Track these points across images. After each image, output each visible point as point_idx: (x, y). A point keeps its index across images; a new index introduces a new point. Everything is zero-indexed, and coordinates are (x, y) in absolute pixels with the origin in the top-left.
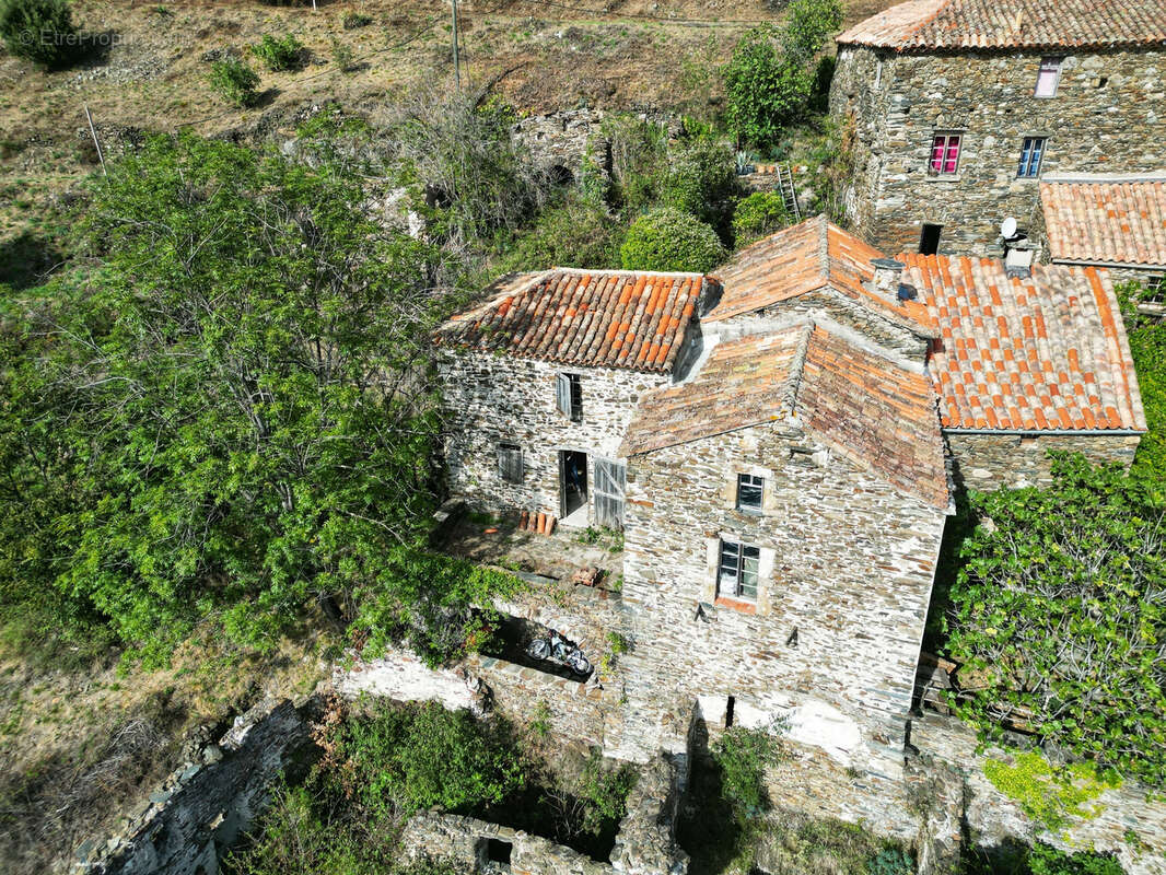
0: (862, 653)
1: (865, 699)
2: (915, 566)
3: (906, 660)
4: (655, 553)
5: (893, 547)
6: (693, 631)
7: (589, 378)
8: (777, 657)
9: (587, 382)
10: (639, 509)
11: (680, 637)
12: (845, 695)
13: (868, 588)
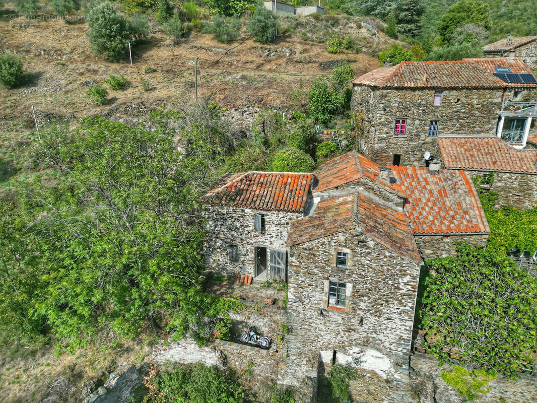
0: (390, 326)
1: (392, 347)
2: (409, 287)
3: (407, 328)
4: (302, 288)
5: (400, 280)
6: (318, 322)
7: (268, 215)
8: (354, 331)
9: (268, 217)
10: (295, 268)
11: (312, 325)
12: (383, 346)
13: (391, 298)
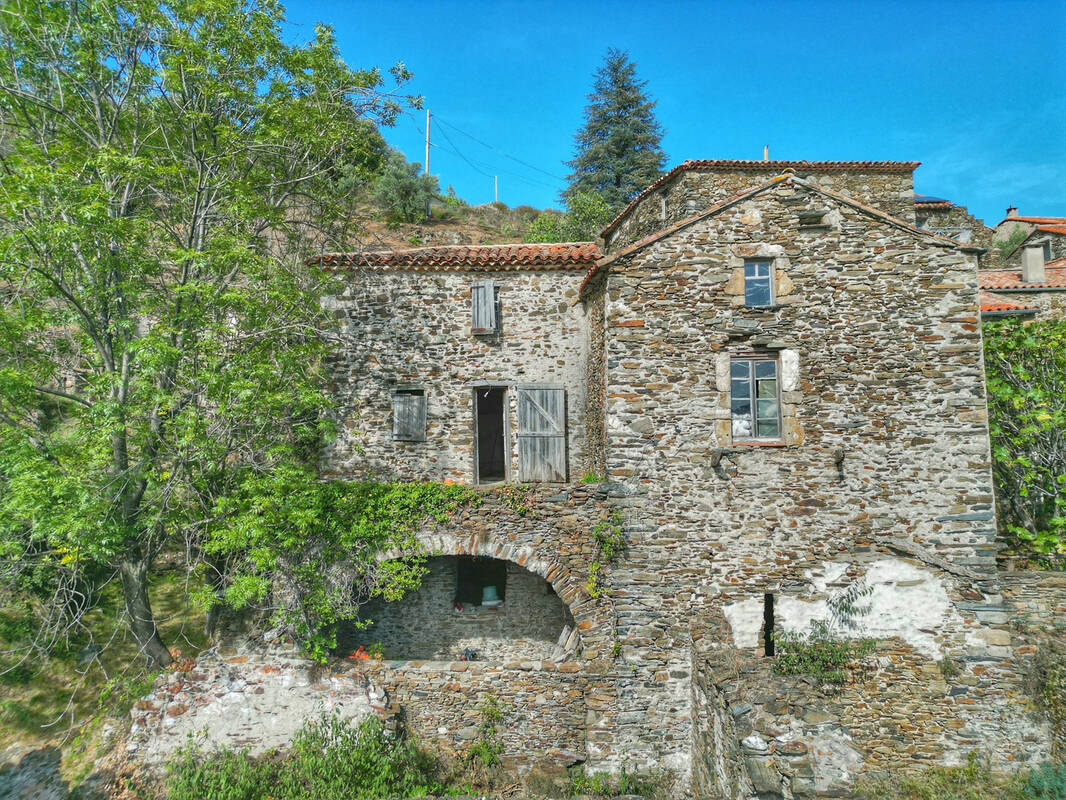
0: (923, 464)
1: (942, 537)
2: (958, 327)
3: (976, 459)
4: (649, 392)
5: (930, 311)
6: (708, 499)
7: (511, 289)
8: (821, 504)
9: (509, 294)
10: (626, 332)
11: (690, 514)
12: (916, 539)
13: (913, 371)
